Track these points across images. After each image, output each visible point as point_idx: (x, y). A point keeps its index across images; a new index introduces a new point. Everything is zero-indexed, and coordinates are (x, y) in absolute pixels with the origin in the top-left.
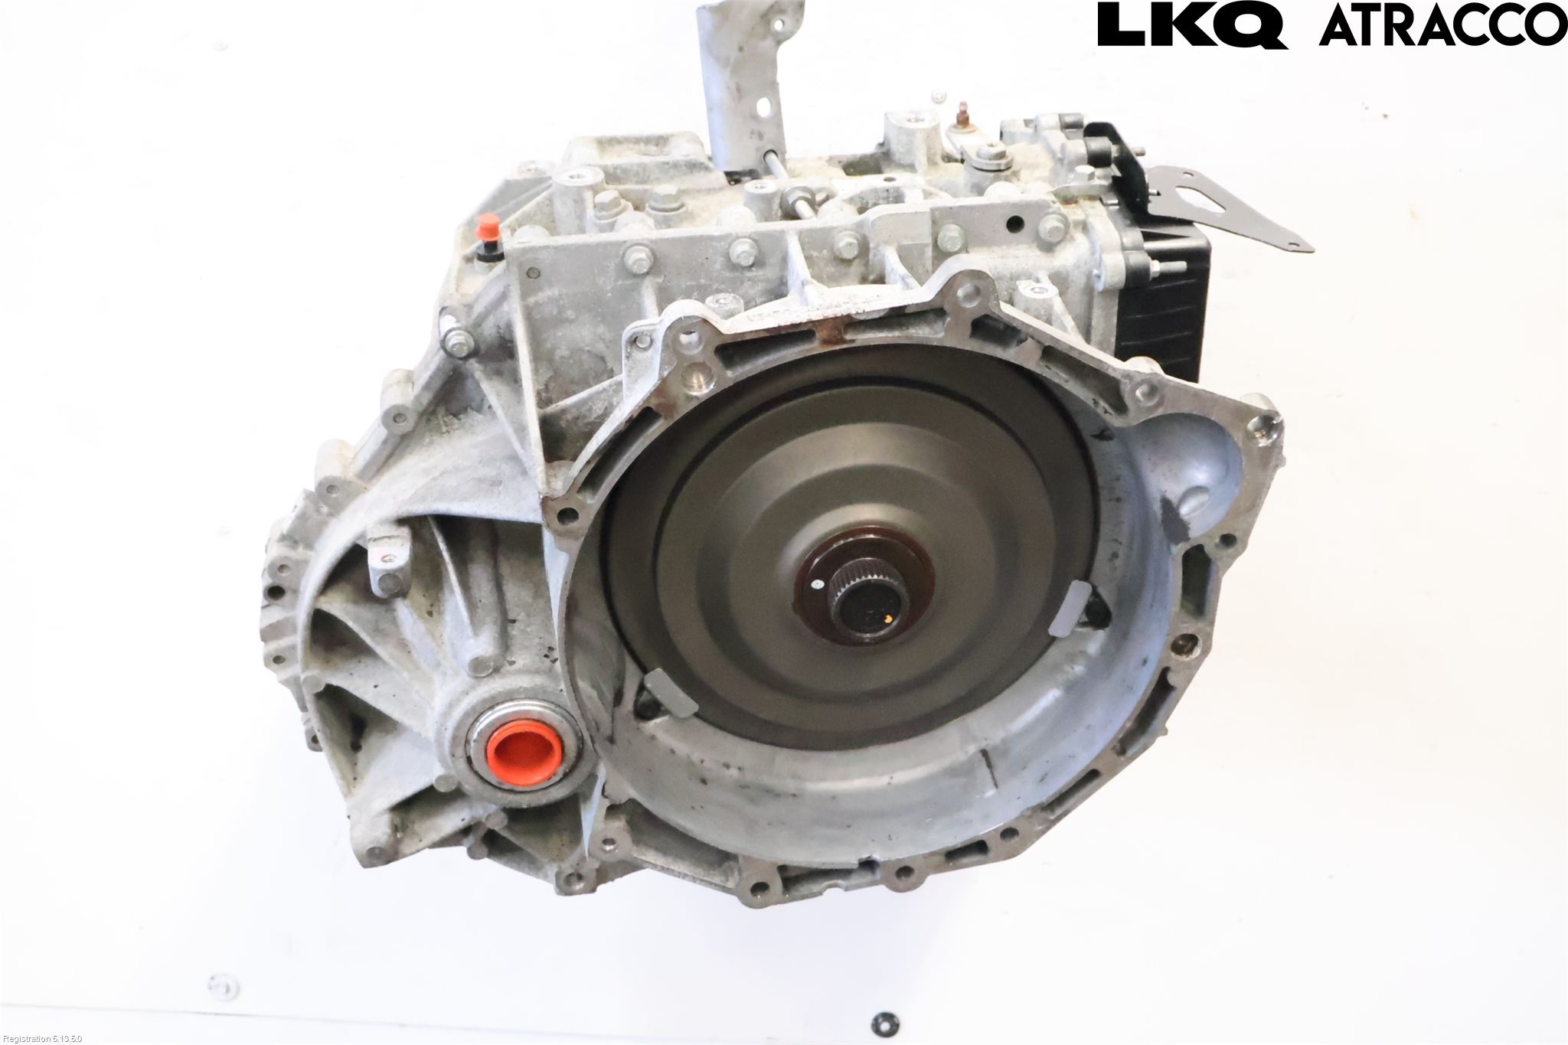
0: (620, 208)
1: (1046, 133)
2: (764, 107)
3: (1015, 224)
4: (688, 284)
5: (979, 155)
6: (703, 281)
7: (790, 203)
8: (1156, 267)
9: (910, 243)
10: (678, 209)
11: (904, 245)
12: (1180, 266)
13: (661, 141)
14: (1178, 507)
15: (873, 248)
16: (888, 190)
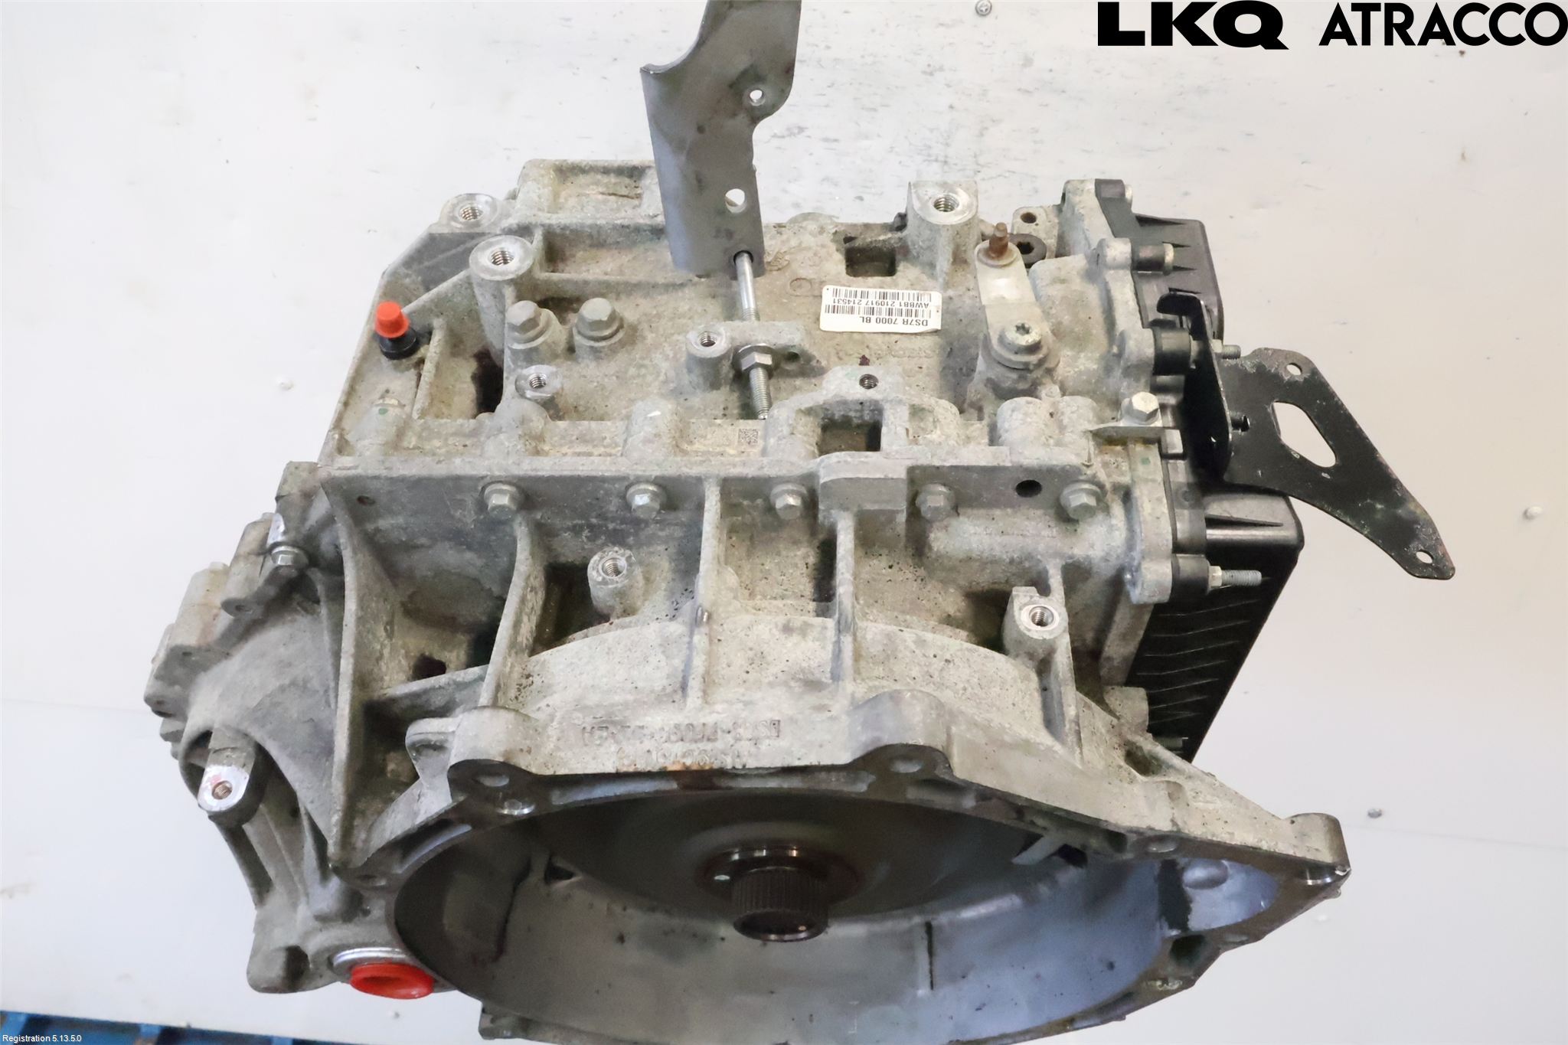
0: (538, 329)
1: (1109, 275)
2: (736, 197)
3: (1029, 487)
4: (575, 522)
5: (1002, 339)
6: (594, 521)
7: (744, 368)
8: (1218, 576)
9: (876, 507)
10: (611, 336)
11: (868, 511)
12: (1253, 577)
13: (636, 173)
14: (1183, 869)
15: (824, 511)
16: (861, 403)
